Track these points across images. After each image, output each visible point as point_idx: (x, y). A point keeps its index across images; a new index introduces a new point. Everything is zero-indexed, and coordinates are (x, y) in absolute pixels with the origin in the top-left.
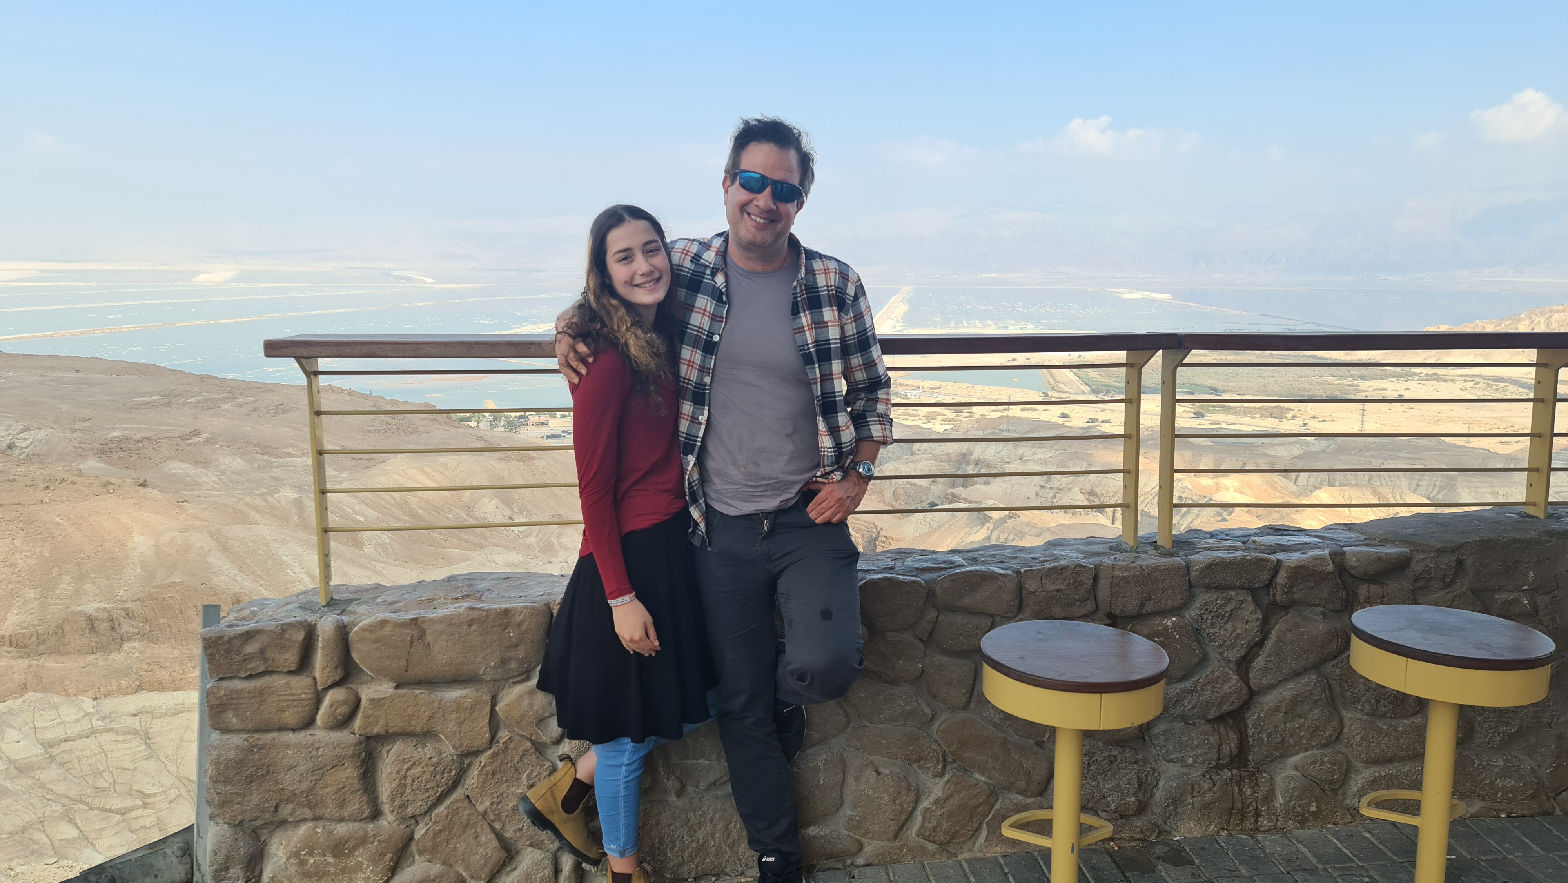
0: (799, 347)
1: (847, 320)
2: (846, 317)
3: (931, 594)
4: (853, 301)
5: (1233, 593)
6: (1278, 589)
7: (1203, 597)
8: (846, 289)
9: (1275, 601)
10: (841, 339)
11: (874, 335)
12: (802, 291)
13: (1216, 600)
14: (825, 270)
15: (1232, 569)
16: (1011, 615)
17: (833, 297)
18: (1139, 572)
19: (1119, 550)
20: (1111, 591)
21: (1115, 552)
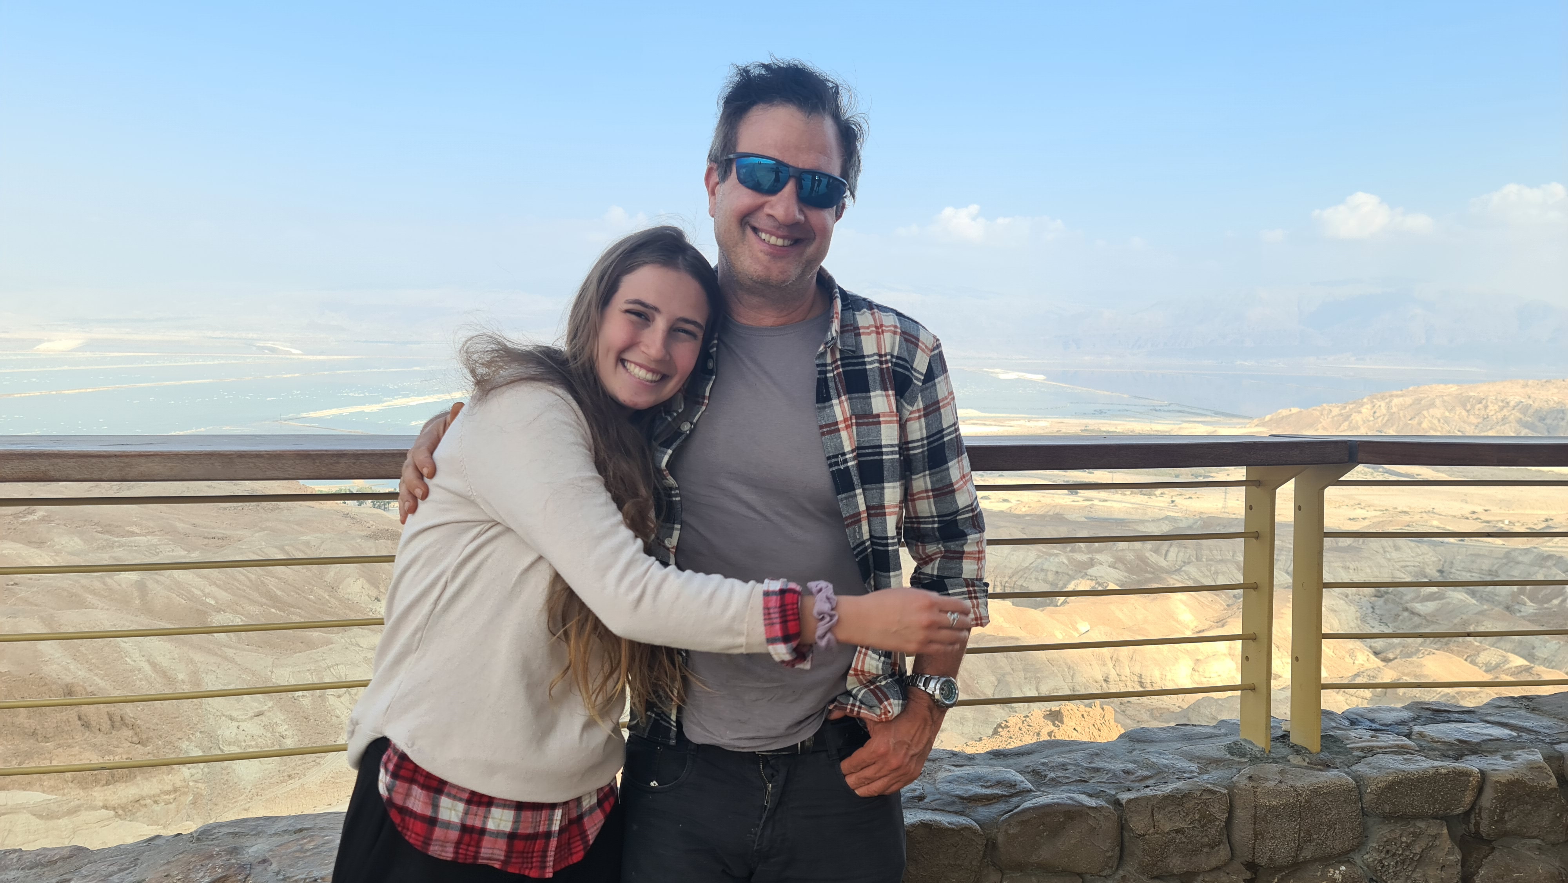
0: (829, 458)
1: (911, 413)
2: (910, 408)
3: (991, 845)
4: (924, 382)
5: (1422, 825)
6: (1484, 815)
7: (1380, 833)
8: (913, 361)
9: (1477, 832)
10: (898, 445)
11: (958, 438)
12: (835, 362)
13: (1401, 836)
14: (877, 327)
15: (1422, 788)
16: (1107, 872)
17: (889, 373)
18: (1294, 797)
19: (1244, 755)
20: (1254, 830)
21: (1240, 758)
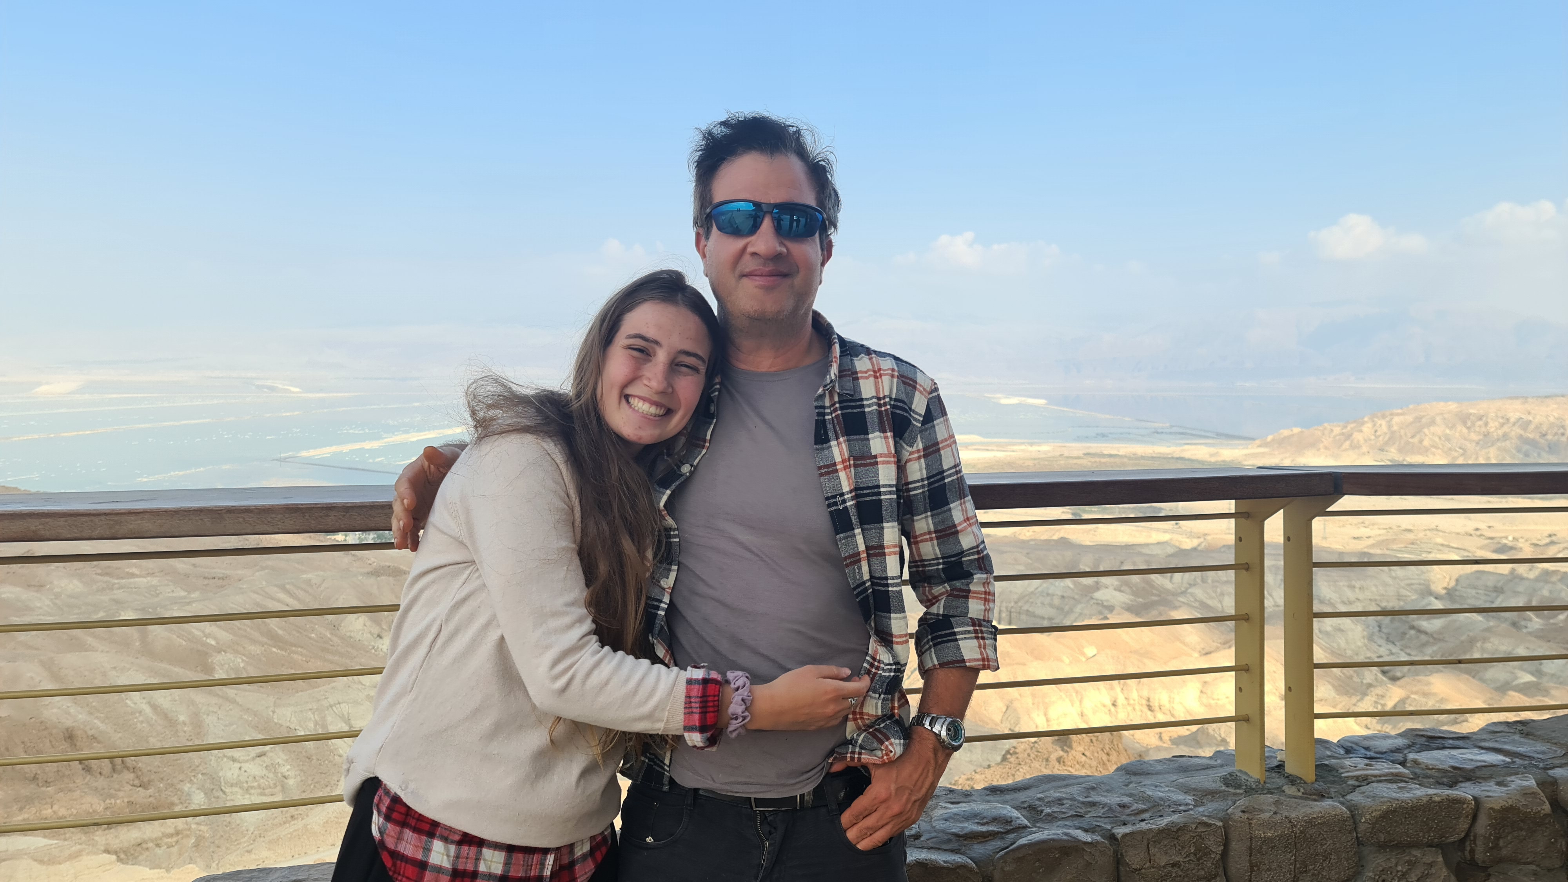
0: (827, 499)
1: (910, 454)
2: (910, 449)
4: (923, 423)
5: (1417, 853)
6: (1479, 842)
7: (1376, 862)
8: (912, 403)
9: (1473, 859)
10: (896, 486)
11: (960, 480)
13: (1396, 865)
14: (875, 372)
15: (1417, 817)
17: (887, 415)
18: (1289, 828)
19: (1239, 787)
20: (1250, 861)
21: (1235, 789)
